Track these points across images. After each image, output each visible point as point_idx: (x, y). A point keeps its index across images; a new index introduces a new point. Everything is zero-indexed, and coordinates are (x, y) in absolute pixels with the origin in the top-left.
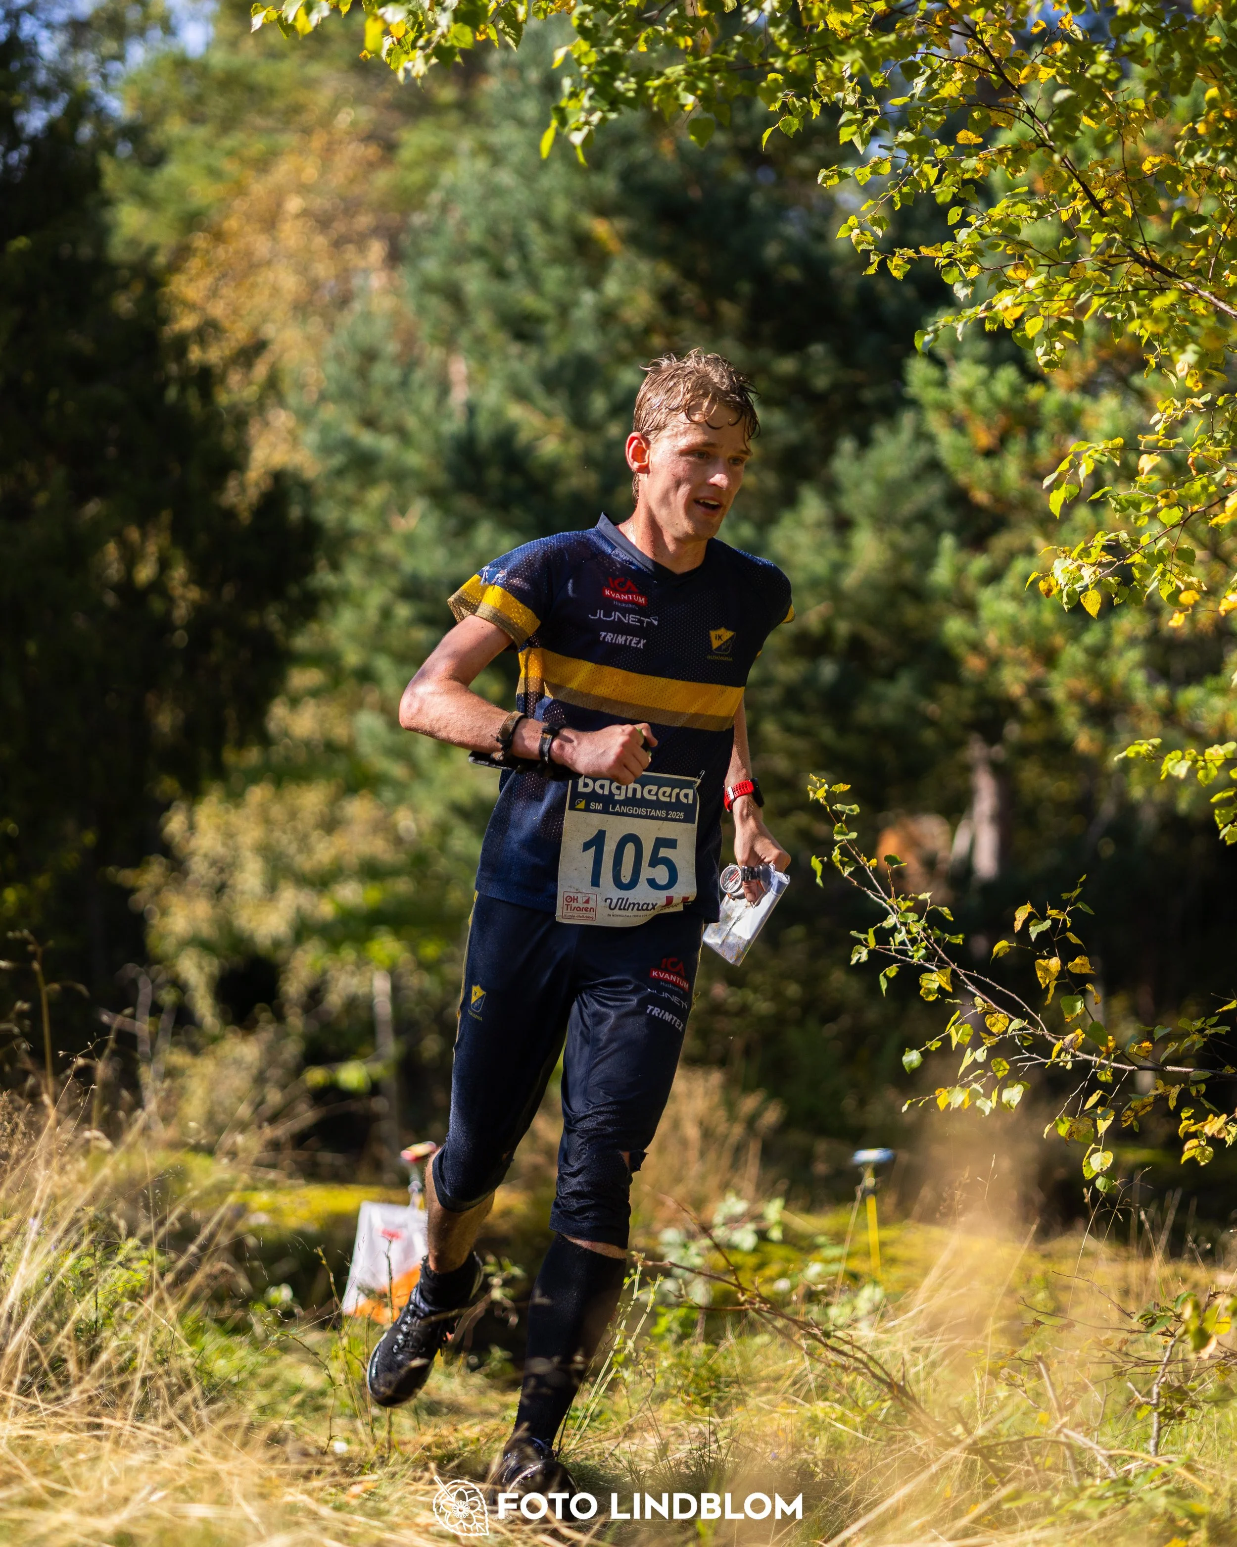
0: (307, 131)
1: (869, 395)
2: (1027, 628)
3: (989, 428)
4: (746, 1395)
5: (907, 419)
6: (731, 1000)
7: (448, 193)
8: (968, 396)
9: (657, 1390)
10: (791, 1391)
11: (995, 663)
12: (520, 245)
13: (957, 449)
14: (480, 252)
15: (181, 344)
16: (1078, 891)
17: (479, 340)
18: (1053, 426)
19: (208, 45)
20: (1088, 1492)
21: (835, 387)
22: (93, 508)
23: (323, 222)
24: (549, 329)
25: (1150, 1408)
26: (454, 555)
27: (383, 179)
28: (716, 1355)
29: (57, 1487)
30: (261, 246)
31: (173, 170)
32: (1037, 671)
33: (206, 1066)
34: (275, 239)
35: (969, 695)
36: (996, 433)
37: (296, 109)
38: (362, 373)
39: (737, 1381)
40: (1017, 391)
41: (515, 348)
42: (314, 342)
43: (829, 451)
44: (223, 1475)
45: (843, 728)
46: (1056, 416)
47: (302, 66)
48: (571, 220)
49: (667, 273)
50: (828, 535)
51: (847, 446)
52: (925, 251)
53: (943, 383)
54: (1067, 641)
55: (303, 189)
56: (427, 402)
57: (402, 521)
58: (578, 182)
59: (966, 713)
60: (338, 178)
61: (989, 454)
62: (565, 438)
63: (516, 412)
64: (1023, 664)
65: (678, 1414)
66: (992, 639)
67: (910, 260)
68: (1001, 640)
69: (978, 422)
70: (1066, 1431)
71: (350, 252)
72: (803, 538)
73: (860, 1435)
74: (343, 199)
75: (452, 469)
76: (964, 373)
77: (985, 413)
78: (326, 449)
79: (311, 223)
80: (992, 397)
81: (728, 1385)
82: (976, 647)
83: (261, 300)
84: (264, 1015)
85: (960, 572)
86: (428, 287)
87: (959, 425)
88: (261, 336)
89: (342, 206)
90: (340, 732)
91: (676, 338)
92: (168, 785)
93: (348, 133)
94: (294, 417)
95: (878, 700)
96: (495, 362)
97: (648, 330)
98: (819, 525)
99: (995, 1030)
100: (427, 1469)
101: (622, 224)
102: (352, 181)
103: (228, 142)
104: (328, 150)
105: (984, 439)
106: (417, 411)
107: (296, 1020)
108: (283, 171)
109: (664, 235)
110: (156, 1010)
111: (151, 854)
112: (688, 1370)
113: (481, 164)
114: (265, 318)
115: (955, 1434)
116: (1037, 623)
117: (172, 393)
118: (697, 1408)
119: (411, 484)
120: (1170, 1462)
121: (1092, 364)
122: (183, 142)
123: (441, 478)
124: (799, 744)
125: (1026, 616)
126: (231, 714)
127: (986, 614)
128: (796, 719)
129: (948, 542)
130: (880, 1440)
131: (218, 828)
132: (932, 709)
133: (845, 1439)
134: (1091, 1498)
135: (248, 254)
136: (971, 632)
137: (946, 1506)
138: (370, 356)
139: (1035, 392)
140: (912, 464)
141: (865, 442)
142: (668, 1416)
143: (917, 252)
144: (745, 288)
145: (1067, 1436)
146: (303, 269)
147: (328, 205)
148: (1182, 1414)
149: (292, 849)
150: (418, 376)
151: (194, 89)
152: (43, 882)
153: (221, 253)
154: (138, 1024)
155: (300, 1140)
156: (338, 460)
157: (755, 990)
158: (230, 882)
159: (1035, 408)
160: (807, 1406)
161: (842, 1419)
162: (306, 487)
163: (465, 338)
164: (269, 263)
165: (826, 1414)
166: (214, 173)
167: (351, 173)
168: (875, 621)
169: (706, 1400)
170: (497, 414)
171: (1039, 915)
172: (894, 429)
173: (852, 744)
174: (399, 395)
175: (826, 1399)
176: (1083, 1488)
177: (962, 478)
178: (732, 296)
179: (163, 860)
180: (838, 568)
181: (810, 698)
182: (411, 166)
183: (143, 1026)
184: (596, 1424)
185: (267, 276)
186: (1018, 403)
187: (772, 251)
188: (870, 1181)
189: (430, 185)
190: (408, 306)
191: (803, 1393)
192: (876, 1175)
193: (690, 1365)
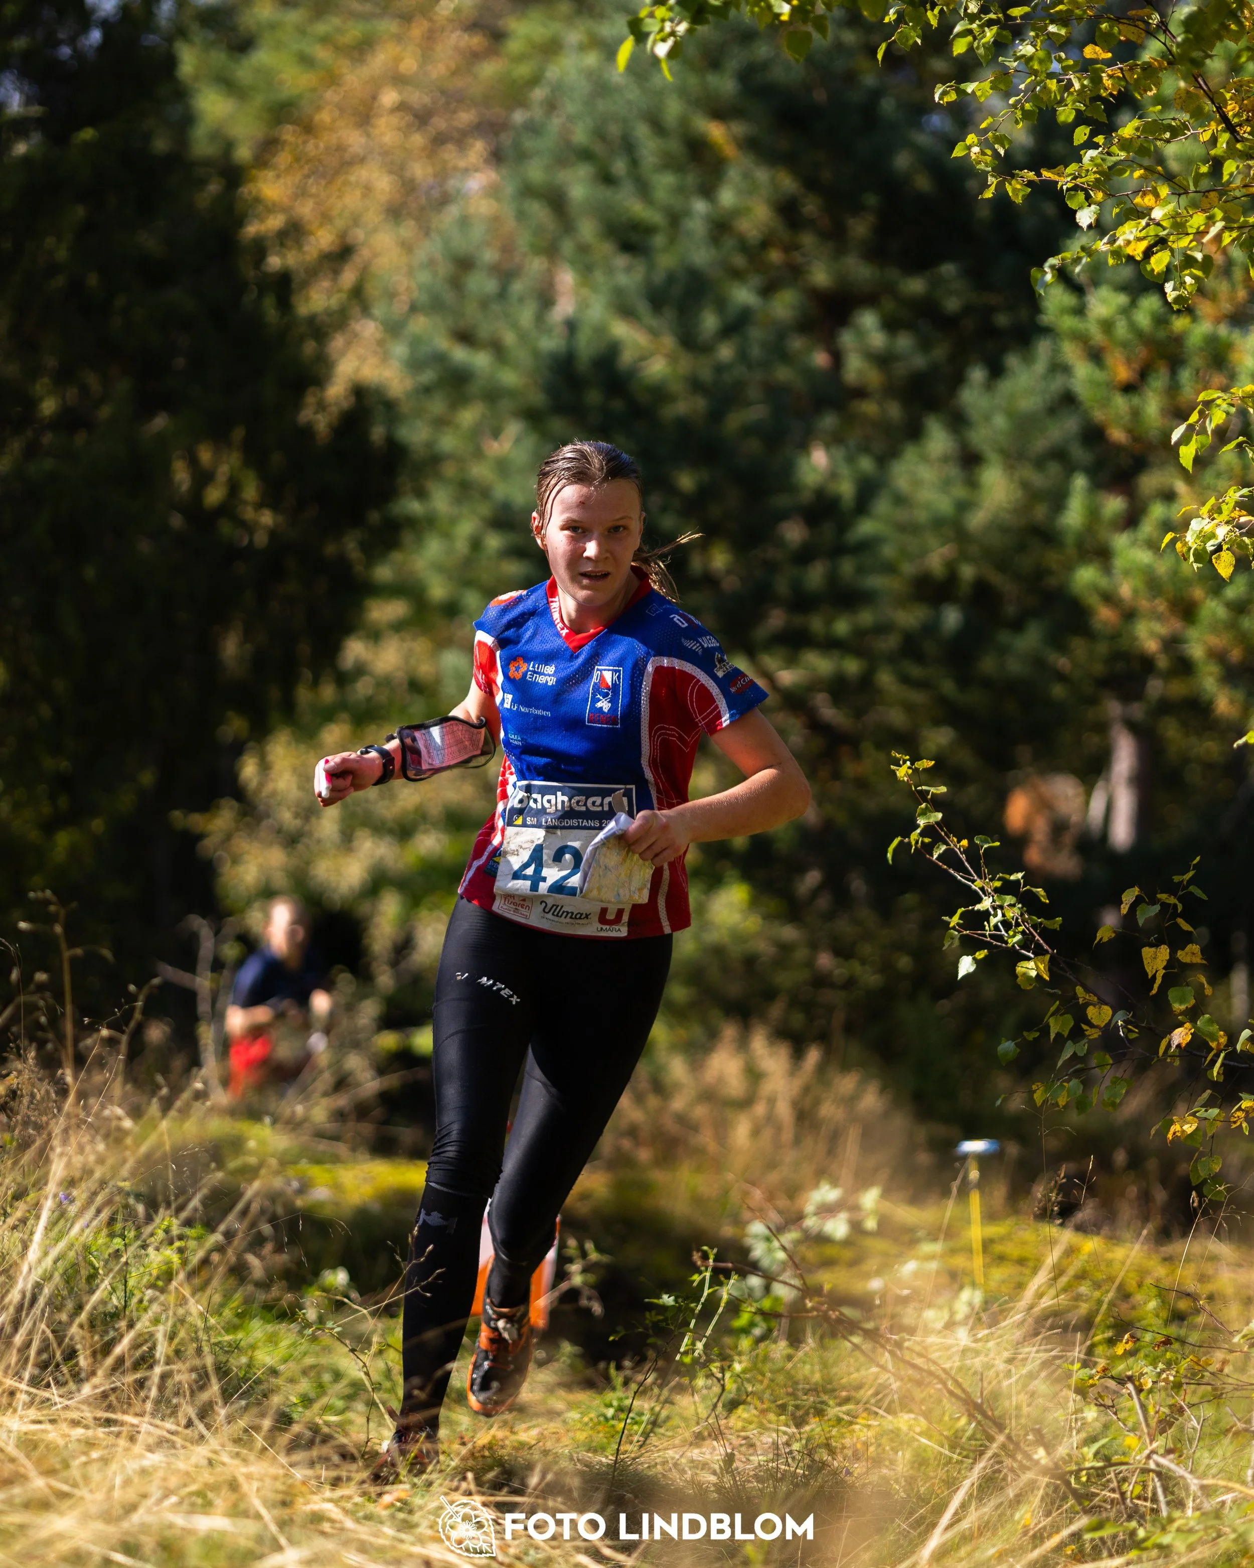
0: (406, 18)
1: (1002, 320)
2: (1164, 579)
3: (1129, 361)
4: (825, 1404)
5: (1043, 348)
6: (837, 972)
7: (553, 91)
8: (1107, 326)
9: (727, 1396)
10: (873, 1401)
11: (1129, 615)
12: (629, 147)
13: (1094, 383)
14: (586, 155)
15: (260, 249)
16: (1191, 874)
17: (583, 249)
18: (1197, 361)
20: (1176, 1525)
21: (968, 310)
22: (160, 422)
23: (421, 118)
24: (659, 240)
28: (795, 1360)
29: (65, 1488)
30: (355, 140)
31: (262, 57)
32: (1175, 625)
34: (368, 135)
35: (1102, 648)
36: (1136, 366)
38: (456, 283)
39: (816, 1389)
40: (1161, 321)
41: (621, 261)
42: (407, 247)
43: (958, 379)
44: (241, 1479)
45: (964, 680)
46: (1201, 349)
48: (684, 122)
49: (788, 183)
50: (954, 471)
51: (977, 374)
52: (1046, 174)
53: (1080, 311)
54: (1207, 593)
55: (399, 80)
56: (526, 315)
57: (496, 445)
58: (693, 81)
59: (1099, 669)
60: (438, 70)
61: (1128, 389)
62: (672, 358)
63: (621, 329)
64: (1159, 618)
65: (751, 1423)
66: (1126, 590)
67: (1030, 183)
68: (1136, 592)
69: (1117, 355)
70: (1155, 1457)
71: (449, 153)
72: (928, 474)
73: (947, 1452)
74: (444, 92)
75: (551, 390)
76: (1104, 301)
77: (1125, 345)
78: (414, 364)
79: (409, 118)
80: (1133, 326)
81: (806, 1393)
82: (1109, 598)
83: (352, 200)
84: (342, 974)
85: (1093, 513)
86: (528, 191)
87: (1096, 356)
88: (349, 240)
89: (442, 100)
90: (425, 670)
91: (796, 253)
92: (237, 725)
93: (450, 20)
94: (381, 328)
95: (1004, 651)
96: (599, 276)
97: (765, 244)
98: (945, 459)
99: (1096, 1022)
100: (464, 1478)
101: (739, 128)
102: (454, 73)
103: (321, 28)
104: (429, 38)
105: (1123, 373)
106: (515, 326)
108: (379, 59)
109: (784, 142)
110: (217, 965)
111: (222, 796)
112: (763, 1375)
113: (591, 59)
114: (356, 220)
115: (1036, 1457)
116: (1173, 574)
117: (247, 300)
118: (772, 1416)
119: (506, 404)
121: (1241, 297)
122: (273, 26)
123: (537, 398)
124: (918, 697)
125: (1162, 567)
126: (304, 649)
127: (1119, 563)
128: (916, 671)
129: (1080, 482)
130: (967, 1457)
131: (295, 770)
132: (1063, 662)
133: (929, 1455)
134: (1179, 1530)
135: (341, 148)
136: (1103, 582)
137: (1025, 1533)
138: (465, 264)
139: (1180, 323)
140: (1047, 396)
141: (996, 371)
142: (740, 1424)
143: (1039, 174)
144: (872, 200)
145: (1158, 1464)
146: (397, 169)
147: (427, 100)
150: (517, 287)
152: (97, 825)
153: (312, 147)
154: (198, 979)
155: (363, 1111)
156: (428, 376)
157: (863, 962)
158: (309, 828)
159: (1178, 340)
160: (890, 1418)
161: (927, 1433)
162: (389, 406)
163: (567, 247)
164: (362, 160)
165: (910, 1428)
166: (306, 61)
167: (453, 65)
168: (1002, 564)
169: (782, 1409)
170: (601, 330)
171: (1147, 898)
172: (1028, 359)
173: (974, 698)
174: (495, 308)
175: (910, 1411)
176: (1171, 1520)
177: (1098, 415)
178: (859, 210)
180: (963, 507)
181: (930, 647)
182: (520, 58)
183: (203, 982)
185: (362, 174)
186: (1161, 334)
187: (902, 161)
188: (974, 1174)
189: (535, 80)
190: (508, 211)
191: (885, 1405)
192: (982, 1170)
193: (767, 1367)
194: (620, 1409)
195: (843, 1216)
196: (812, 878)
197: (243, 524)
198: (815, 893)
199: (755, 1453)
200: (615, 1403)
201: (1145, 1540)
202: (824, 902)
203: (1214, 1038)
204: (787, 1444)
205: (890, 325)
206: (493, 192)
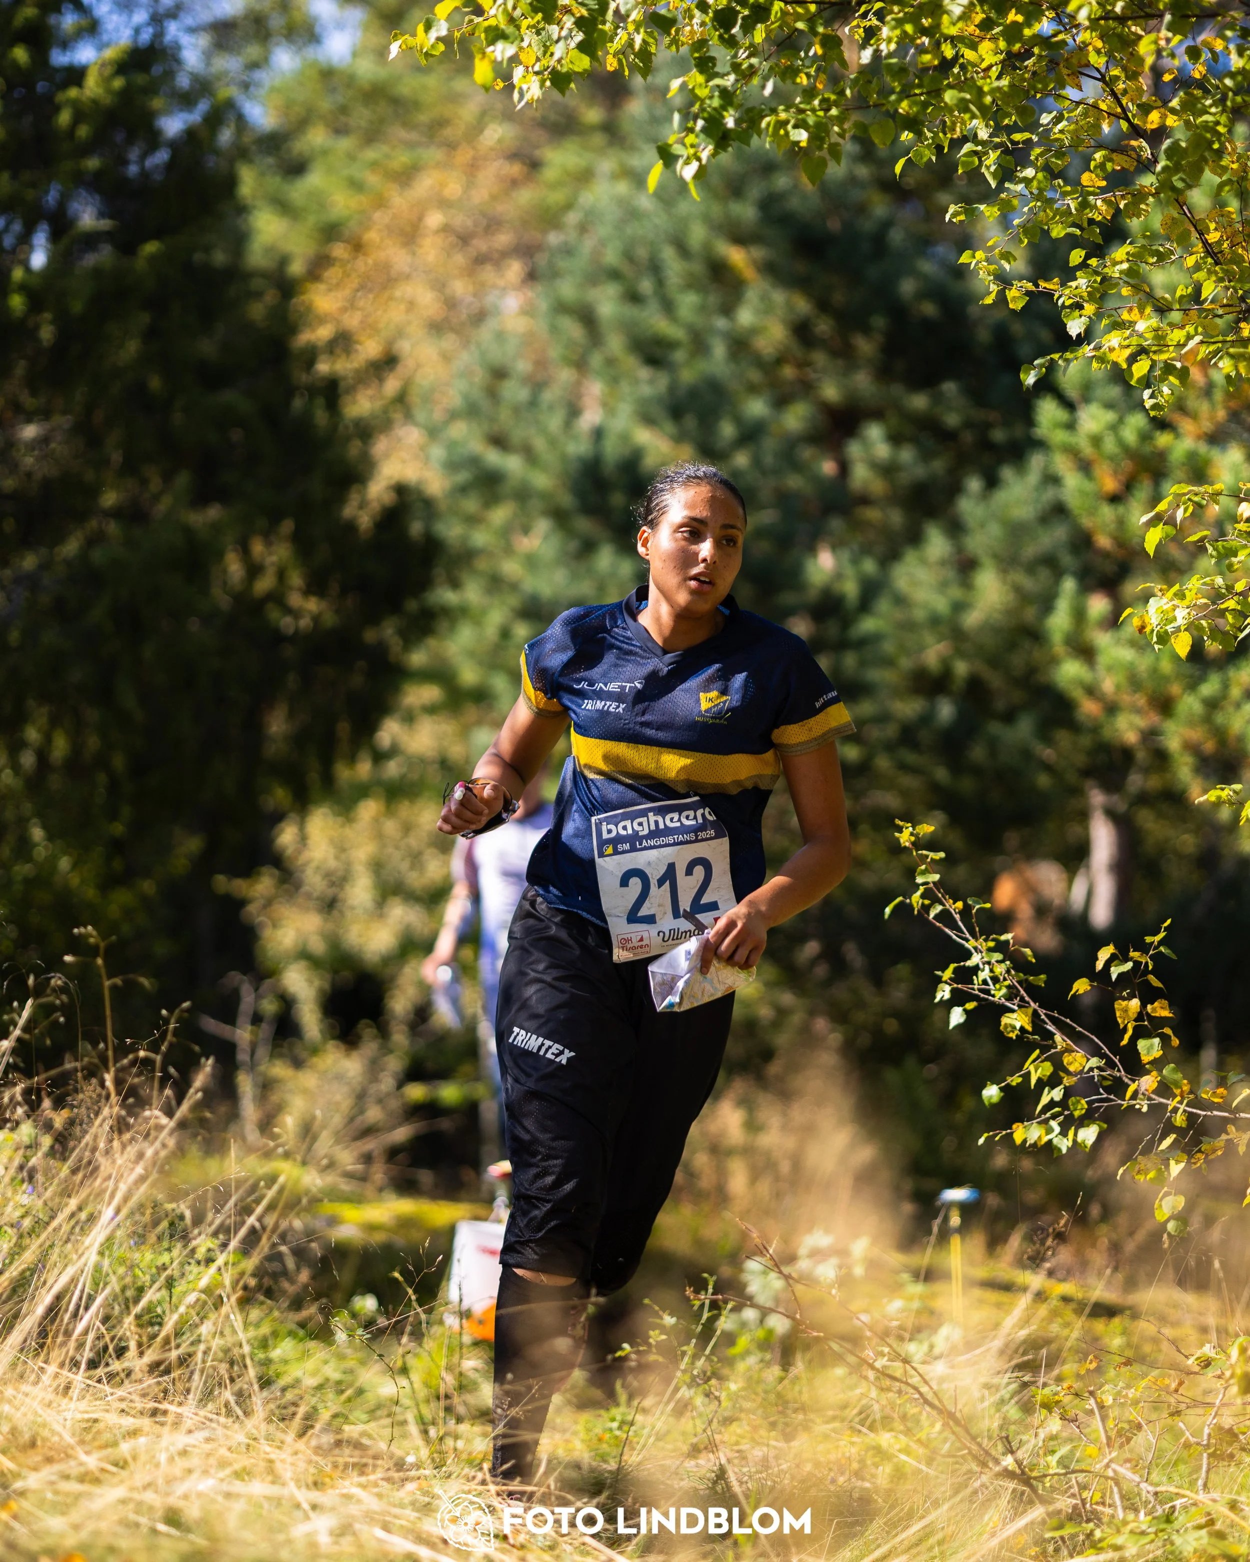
0: (451, 146)
1: (998, 435)
2: (1145, 675)
3: (1115, 473)
4: (812, 1421)
5: (1036, 461)
7: (585, 216)
8: (1096, 441)
9: (723, 1413)
10: (857, 1419)
11: (1112, 709)
12: (655, 268)
13: (1082, 493)
14: (614, 275)
15: (310, 356)
16: (1162, 935)
17: (610, 362)
18: (1179, 473)
19: (355, 54)
20: (1129, 1527)
21: (968, 424)
22: (213, 512)
23: (464, 239)
24: (679, 356)
25: (1200, 1448)
26: (575, 576)
27: (525, 196)
28: (786, 1382)
30: (401, 259)
31: (314, 179)
32: (1154, 718)
33: (308, 1079)
34: (414, 254)
35: (1086, 741)
36: (1123, 478)
37: (441, 123)
38: (492, 393)
39: (803, 1409)
40: (1145, 437)
41: (644, 373)
42: (446, 358)
43: (955, 489)
45: (956, 768)
46: (1183, 464)
47: (450, 79)
48: (707, 247)
49: (803, 305)
50: (950, 574)
51: (974, 484)
52: (1043, 285)
53: (1071, 426)
54: (1184, 690)
55: (443, 204)
56: (555, 422)
57: (525, 541)
58: (716, 210)
59: (1082, 759)
60: (481, 195)
61: (1115, 499)
63: (644, 436)
64: (1138, 711)
65: (743, 1437)
66: (1108, 685)
67: (1028, 293)
68: (1118, 687)
69: (1105, 467)
70: (1113, 1466)
71: (488, 273)
72: (925, 576)
73: (923, 1467)
74: (484, 214)
75: (578, 492)
76: (1093, 417)
77: (1112, 458)
78: (452, 465)
79: (452, 239)
80: (1121, 442)
81: (796, 1411)
82: (1092, 691)
83: (395, 315)
84: (367, 1031)
85: (1079, 614)
86: (561, 308)
87: (1085, 467)
88: (394, 351)
89: (484, 222)
90: (456, 751)
91: (808, 370)
92: (280, 795)
93: (492, 149)
94: (423, 433)
95: (992, 740)
96: (625, 386)
97: (780, 360)
98: (943, 563)
99: (1072, 1068)
100: (480, 1471)
101: (759, 253)
102: (494, 198)
103: (371, 154)
104: (472, 166)
105: (1110, 484)
106: (544, 432)
107: (400, 1037)
108: (425, 184)
109: (801, 267)
110: (257, 1019)
111: (263, 865)
112: (757, 1394)
113: (622, 188)
114: (400, 333)
115: (1004, 1463)
116: (1154, 671)
117: (298, 403)
118: (763, 1432)
119: (536, 504)
120: (1214, 1501)
121: (1221, 414)
122: (325, 152)
123: (567, 500)
124: (913, 783)
125: (1144, 663)
126: (343, 728)
127: (1103, 660)
128: (911, 757)
129: (1069, 585)
130: (942, 1473)
131: (332, 841)
132: (1047, 753)
133: (908, 1470)
134: (1131, 1532)
135: (386, 267)
136: (1088, 677)
138: (499, 374)
139: (1163, 439)
140: (1039, 506)
141: (992, 482)
142: (734, 1439)
143: (1036, 285)
144: (879, 322)
145: (1115, 1471)
146: (439, 285)
147: (469, 223)
148: (1232, 1456)
149: (404, 866)
150: (548, 396)
151: (340, 99)
152: (148, 887)
153: (362, 264)
154: (238, 1031)
155: (393, 1153)
156: (463, 477)
158: (341, 895)
159: (1162, 456)
160: (873, 1435)
161: (907, 1451)
162: (428, 504)
163: (596, 360)
164: (408, 277)
165: (890, 1444)
166: (356, 185)
167: (494, 189)
168: (994, 661)
169: (773, 1425)
170: (625, 437)
171: (1121, 956)
172: (1022, 471)
173: (967, 785)
174: (527, 415)
175: (891, 1430)
176: (1125, 1523)
177: (1086, 522)
178: (866, 330)
179: (276, 872)
181: (925, 737)
182: (554, 186)
183: (243, 1034)
184: (661, 1444)
185: (405, 290)
186: (1147, 449)
187: (907, 287)
188: (955, 1220)
189: (569, 206)
190: (541, 326)
191: (868, 1423)
192: (962, 1216)
193: (759, 1389)
194: (623, 1423)
195: (834, 1261)
196: (812, 948)
197: (288, 611)
198: (814, 962)
199: (747, 1465)
200: (619, 1418)
201: (1101, 1540)
202: (821, 971)
203: (1177, 1085)
204: (777, 1458)
205: (895, 439)
206: (528, 311)
